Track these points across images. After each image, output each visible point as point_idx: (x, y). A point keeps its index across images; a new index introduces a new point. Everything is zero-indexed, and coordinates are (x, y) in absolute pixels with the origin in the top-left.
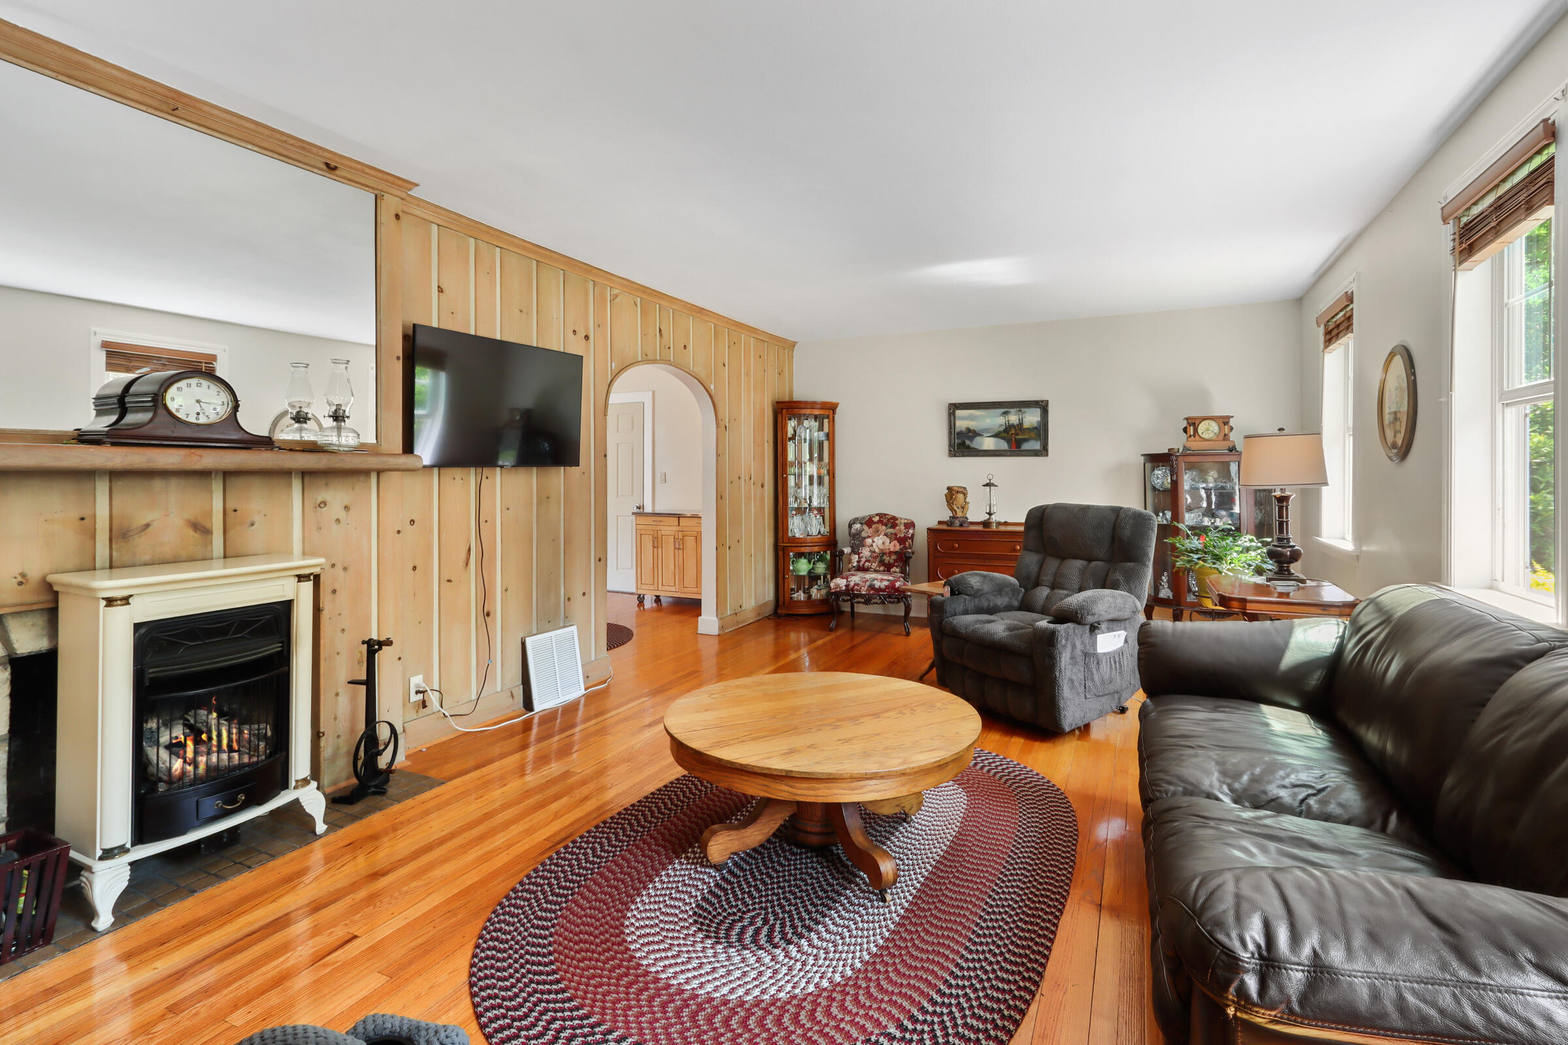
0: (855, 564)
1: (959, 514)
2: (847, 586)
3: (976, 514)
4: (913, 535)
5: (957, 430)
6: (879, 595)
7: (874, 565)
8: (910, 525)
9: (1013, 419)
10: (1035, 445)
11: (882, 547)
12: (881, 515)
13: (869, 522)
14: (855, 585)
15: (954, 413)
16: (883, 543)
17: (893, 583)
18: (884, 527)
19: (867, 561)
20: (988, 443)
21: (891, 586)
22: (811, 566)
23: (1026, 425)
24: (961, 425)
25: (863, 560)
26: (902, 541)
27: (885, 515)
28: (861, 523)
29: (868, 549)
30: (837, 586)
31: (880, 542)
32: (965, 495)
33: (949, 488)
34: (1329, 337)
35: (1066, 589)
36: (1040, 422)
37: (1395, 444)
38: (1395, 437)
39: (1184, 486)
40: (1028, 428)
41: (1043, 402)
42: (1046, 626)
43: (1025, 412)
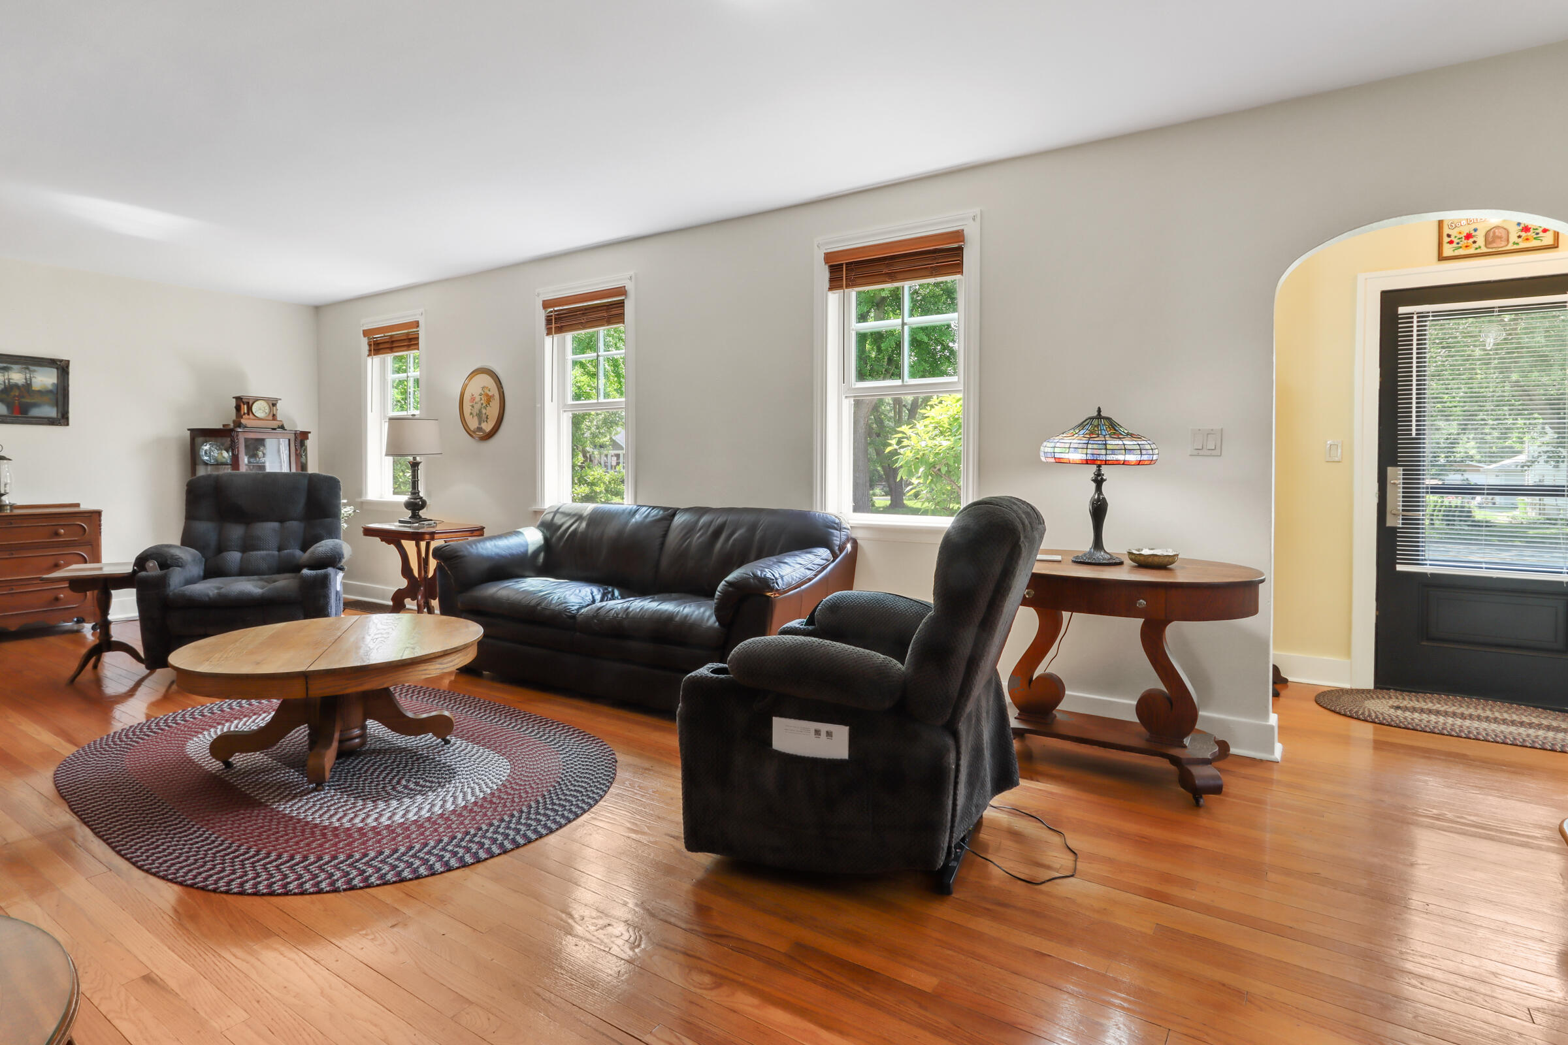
10: (48, 412)
23: (35, 387)
34: (377, 347)
35: (263, 550)
36: (57, 386)
37: (479, 429)
38: (480, 424)
39: (244, 459)
40: (39, 392)
41: (61, 361)
42: (313, 572)
43: (34, 371)
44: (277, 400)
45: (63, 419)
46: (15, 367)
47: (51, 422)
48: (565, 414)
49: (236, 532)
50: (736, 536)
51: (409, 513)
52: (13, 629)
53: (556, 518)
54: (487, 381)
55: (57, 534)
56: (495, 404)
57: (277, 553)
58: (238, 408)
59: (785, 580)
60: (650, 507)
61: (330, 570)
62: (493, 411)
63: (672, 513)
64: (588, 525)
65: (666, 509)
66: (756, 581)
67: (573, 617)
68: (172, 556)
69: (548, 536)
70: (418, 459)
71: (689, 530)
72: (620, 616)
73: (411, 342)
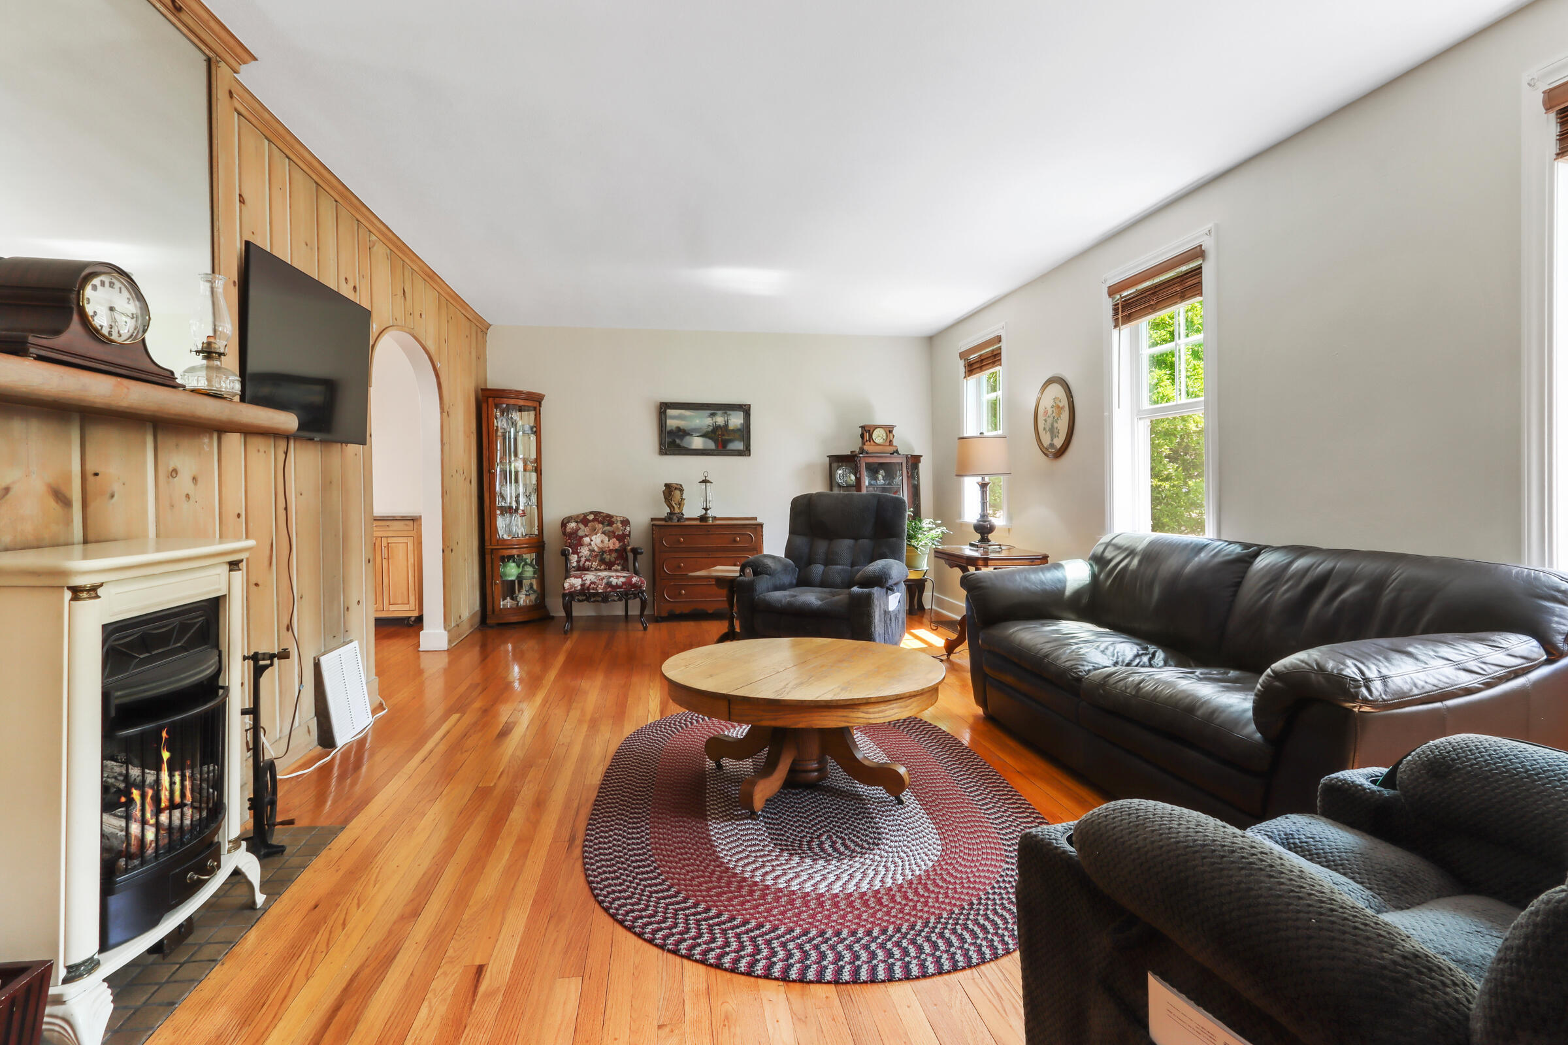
0: (575, 564)
1: (677, 510)
2: (582, 585)
3: (691, 510)
4: (630, 532)
5: (668, 429)
6: (616, 592)
7: (595, 564)
8: (626, 522)
9: (720, 420)
10: (739, 445)
11: (601, 546)
12: (596, 514)
13: (584, 520)
14: (592, 583)
15: (665, 412)
16: (602, 542)
17: (629, 579)
18: (601, 526)
19: (587, 560)
20: (697, 443)
21: (628, 583)
22: (520, 570)
23: (731, 427)
24: (672, 423)
25: (583, 559)
26: (621, 538)
27: (600, 513)
28: (577, 522)
29: (586, 548)
30: (572, 586)
31: (598, 540)
32: (682, 490)
33: (666, 485)
34: (972, 368)
35: (839, 565)
36: (743, 425)
37: (1052, 445)
38: (1052, 440)
39: (866, 481)
40: (733, 430)
41: (745, 405)
42: (860, 590)
43: (730, 415)
44: (893, 427)
45: (746, 452)
46: (719, 412)
47: (740, 453)
48: (1141, 422)
49: (822, 546)
50: (1346, 595)
51: (978, 536)
52: (710, 612)
53: (1107, 551)
54: (1056, 390)
55: (735, 541)
56: (1065, 415)
57: (849, 568)
58: (862, 436)
59: (1390, 683)
60: (1226, 541)
61: (876, 591)
62: (1063, 425)
63: (1259, 550)
64: (1140, 562)
65: (1246, 546)
66: (1321, 679)
67: (1079, 679)
68: (764, 564)
69: (1096, 572)
70: (987, 479)
71: (1276, 576)
72: (1128, 690)
73: (994, 358)
